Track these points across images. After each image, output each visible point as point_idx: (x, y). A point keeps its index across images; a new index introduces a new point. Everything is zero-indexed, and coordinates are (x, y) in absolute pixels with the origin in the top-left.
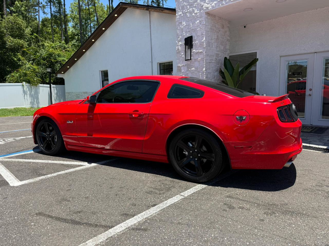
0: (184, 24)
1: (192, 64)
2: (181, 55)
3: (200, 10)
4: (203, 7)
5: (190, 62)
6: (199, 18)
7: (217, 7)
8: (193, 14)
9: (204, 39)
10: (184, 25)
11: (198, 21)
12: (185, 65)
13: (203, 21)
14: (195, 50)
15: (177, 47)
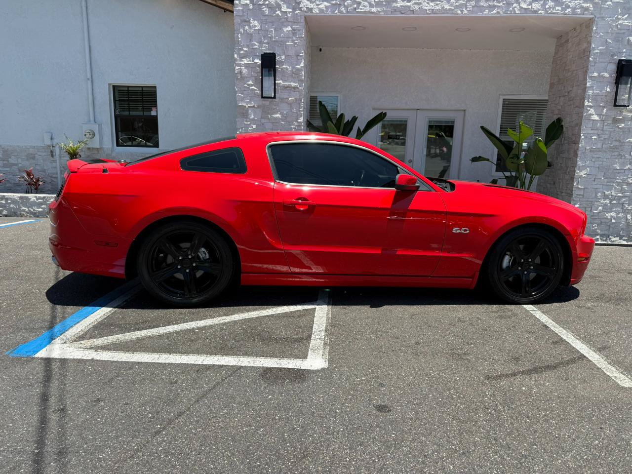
0: (256, 26)
1: (274, 107)
2: (248, 85)
3: (294, 9)
4: (301, 5)
5: (270, 103)
6: (290, 24)
7: (329, 13)
8: (278, 12)
9: (302, 64)
10: (256, 28)
11: (289, 28)
12: (258, 107)
13: (301, 31)
14: (281, 82)
15: (237, 68)
